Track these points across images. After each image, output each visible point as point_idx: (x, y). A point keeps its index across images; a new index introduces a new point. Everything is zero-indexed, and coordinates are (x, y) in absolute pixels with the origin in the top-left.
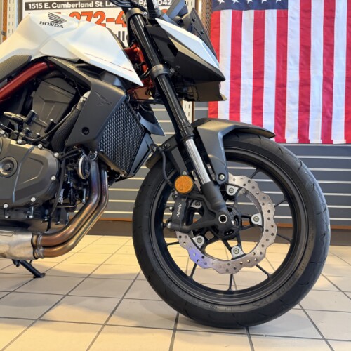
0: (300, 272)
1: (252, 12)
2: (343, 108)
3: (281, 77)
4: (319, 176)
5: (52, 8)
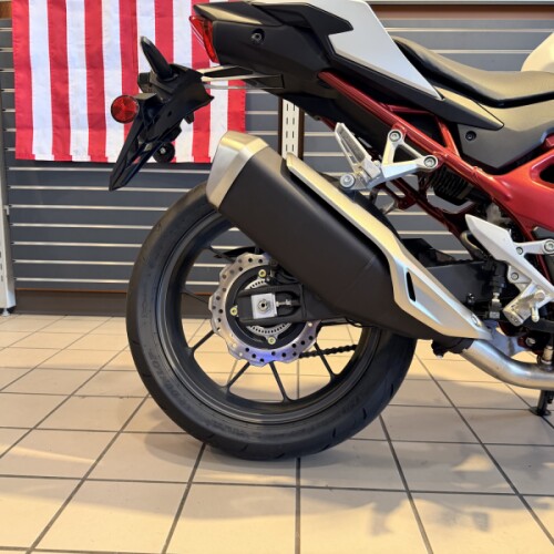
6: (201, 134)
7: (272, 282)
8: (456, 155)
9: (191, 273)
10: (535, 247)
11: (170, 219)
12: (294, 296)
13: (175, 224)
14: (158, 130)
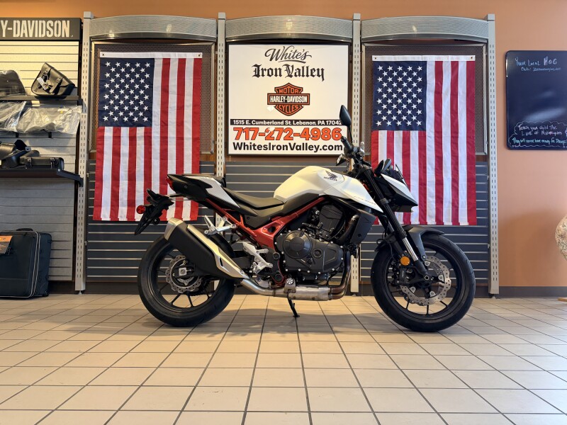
0: (463, 302)
1: (401, 132)
2: (466, 200)
3: (422, 178)
4: (470, 256)
5: (252, 125)
6: (178, 209)
7: (186, 264)
8: (243, 225)
9: (163, 263)
10: (263, 251)
11: (154, 244)
12: (192, 268)
13: (156, 246)
14: (153, 214)
